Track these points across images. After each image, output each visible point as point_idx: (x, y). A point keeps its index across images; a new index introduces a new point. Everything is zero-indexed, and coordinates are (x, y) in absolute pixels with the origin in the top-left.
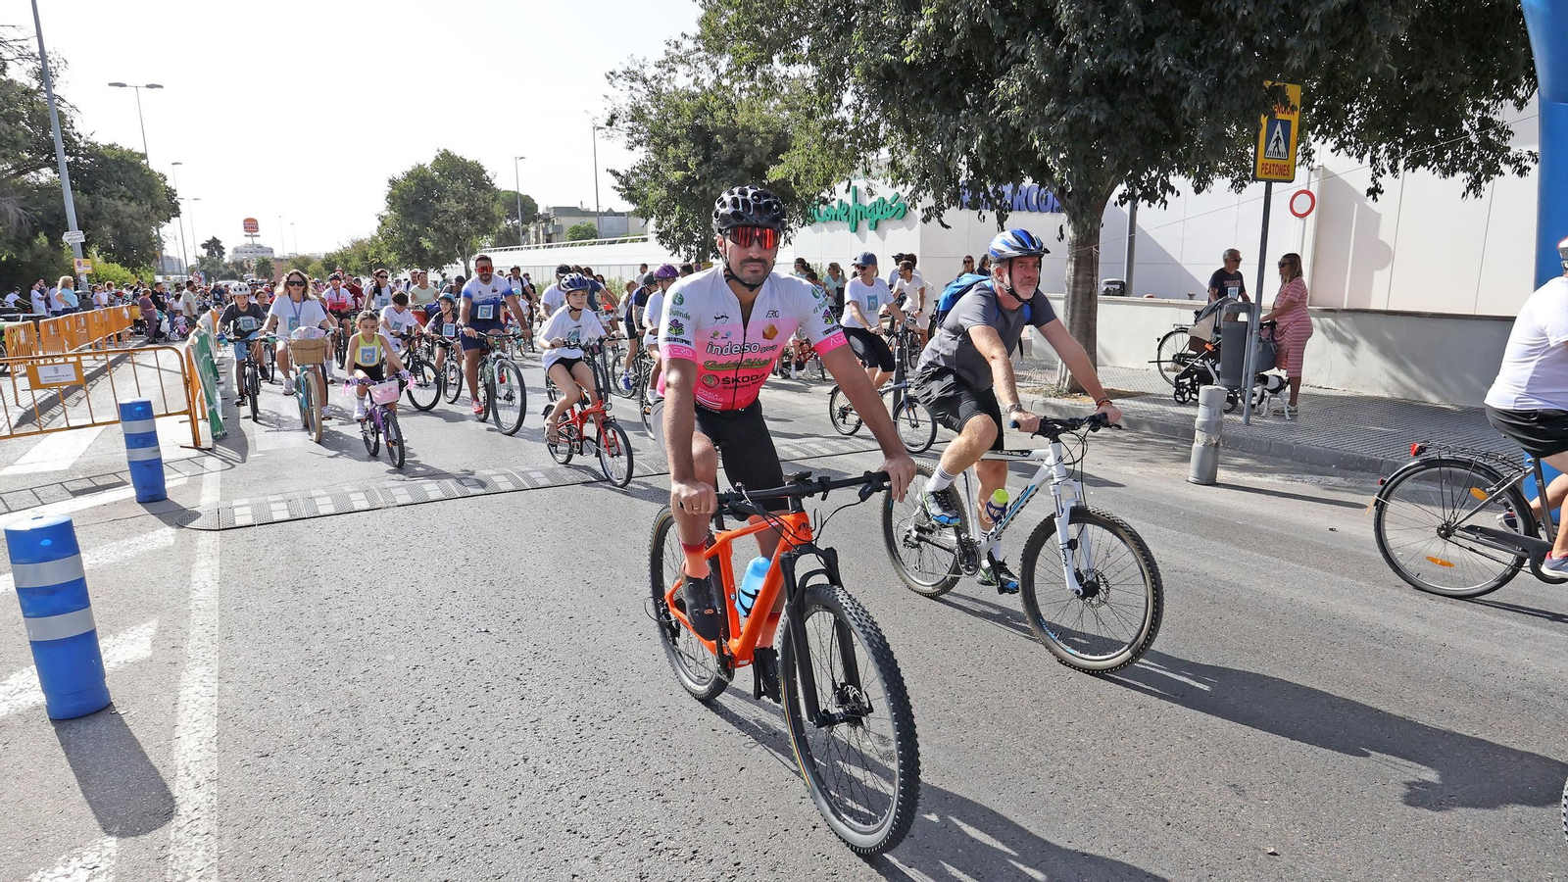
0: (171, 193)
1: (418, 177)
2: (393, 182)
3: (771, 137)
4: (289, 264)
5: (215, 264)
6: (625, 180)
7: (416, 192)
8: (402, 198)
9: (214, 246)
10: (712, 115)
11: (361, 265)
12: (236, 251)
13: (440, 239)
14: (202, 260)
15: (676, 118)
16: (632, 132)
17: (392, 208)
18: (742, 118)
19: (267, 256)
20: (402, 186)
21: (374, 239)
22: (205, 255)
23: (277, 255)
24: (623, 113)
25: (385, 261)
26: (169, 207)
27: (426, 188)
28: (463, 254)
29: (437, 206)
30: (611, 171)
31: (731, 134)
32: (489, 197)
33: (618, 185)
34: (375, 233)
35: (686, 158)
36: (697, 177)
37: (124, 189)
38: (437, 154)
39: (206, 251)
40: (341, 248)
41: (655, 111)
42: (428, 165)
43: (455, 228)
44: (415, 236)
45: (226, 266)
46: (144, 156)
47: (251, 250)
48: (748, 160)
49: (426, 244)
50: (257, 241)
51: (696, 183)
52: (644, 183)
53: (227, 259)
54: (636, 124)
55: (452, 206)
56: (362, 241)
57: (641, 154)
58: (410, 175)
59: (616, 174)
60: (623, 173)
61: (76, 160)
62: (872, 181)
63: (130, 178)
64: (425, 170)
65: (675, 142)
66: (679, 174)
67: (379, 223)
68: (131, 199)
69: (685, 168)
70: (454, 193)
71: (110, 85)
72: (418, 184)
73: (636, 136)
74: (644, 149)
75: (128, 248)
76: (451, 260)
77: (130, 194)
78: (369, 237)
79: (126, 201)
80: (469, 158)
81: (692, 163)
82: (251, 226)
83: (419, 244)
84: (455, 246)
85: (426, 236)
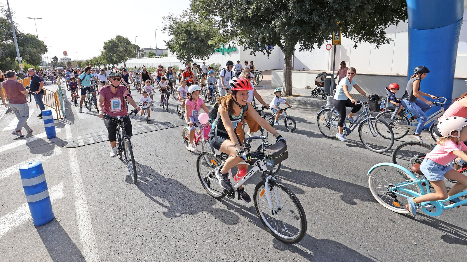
0: (45, 46)
1: (112, 42)
2: (105, 43)
3: (205, 33)
4: (76, 63)
5: (56, 63)
6: (168, 43)
7: (111, 46)
8: (107, 47)
10: (190, 27)
11: (96, 63)
13: (118, 57)
15: (181, 28)
17: (105, 49)
18: (198, 28)
19: (70, 61)
20: (107, 44)
21: (100, 57)
24: (167, 27)
25: (102, 62)
26: (44, 49)
27: (114, 45)
28: (124, 61)
29: (117, 49)
30: (164, 41)
31: (195, 32)
32: (130, 46)
33: (166, 44)
34: (100, 55)
35: (184, 38)
36: (187, 43)
37: (32, 45)
38: (117, 36)
40: (90, 59)
41: (175, 26)
42: (114, 39)
43: (122, 54)
44: (111, 56)
46: (37, 37)
48: (200, 38)
49: (114, 58)
51: (187, 44)
52: (174, 44)
53: (59, 61)
54: (171, 29)
55: (121, 49)
56: (96, 57)
57: (172, 37)
58: (109, 41)
59: (165, 42)
60: (167, 41)
61: (18, 38)
62: (234, 44)
63: (34, 43)
65: (181, 34)
66: (182, 42)
67: (101, 53)
68: (34, 48)
69: (184, 40)
70: (121, 46)
71: (27, 18)
72: (112, 44)
73: (171, 32)
74: (173, 36)
75: (34, 60)
76: (120, 62)
77: (34, 46)
78: (98, 56)
79: (33, 48)
80: (125, 37)
81: (186, 39)
82: (65, 53)
83: (112, 58)
84: (122, 59)
85: (114, 56)
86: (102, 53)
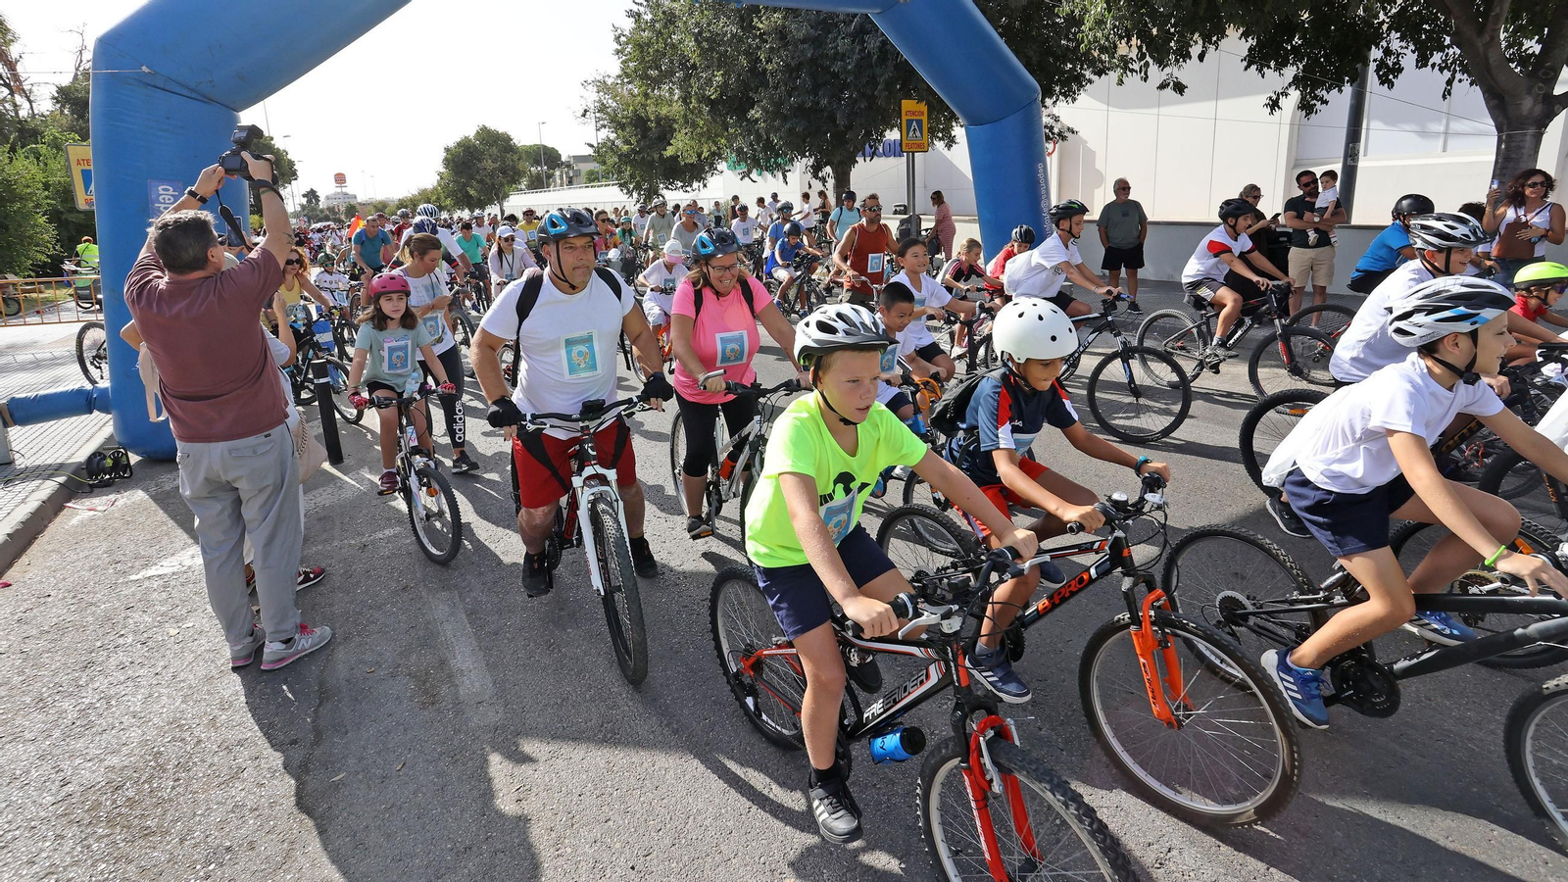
1: (464, 145)
2: (447, 150)
4: (371, 208)
5: (314, 209)
6: (596, 150)
7: (464, 156)
8: (453, 160)
9: (312, 195)
12: (328, 198)
13: (482, 189)
14: (303, 206)
16: (598, 119)
17: (446, 168)
20: (454, 152)
21: (435, 189)
22: (305, 203)
23: (359, 201)
24: (592, 108)
25: (443, 204)
27: (471, 153)
28: (498, 199)
29: (479, 165)
34: (436, 184)
38: (478, 128)
39: (306, 199)
42: (471, 137)
43: (492, 181)
44: (463, 186)
45: (322, 211)
47: (340, 196)
49: (471, 192)
50: (344, 190)
53: (322, 205)
54: (601, 114)
55: (489, 164)
56: (426, 190)
57: (605, 134)
58: (459, 144)
64: (470, 140)
67: (439, 178)
69: (631, 144)
70: (490, 156)
72: (464, 151)
73: (602, 122)
74: (606, 130)
76: (491, 202)
78: (433, 186)
83: (467, 192)
84: (495, 193)
85: (472, 187)
86: (441, 178)
